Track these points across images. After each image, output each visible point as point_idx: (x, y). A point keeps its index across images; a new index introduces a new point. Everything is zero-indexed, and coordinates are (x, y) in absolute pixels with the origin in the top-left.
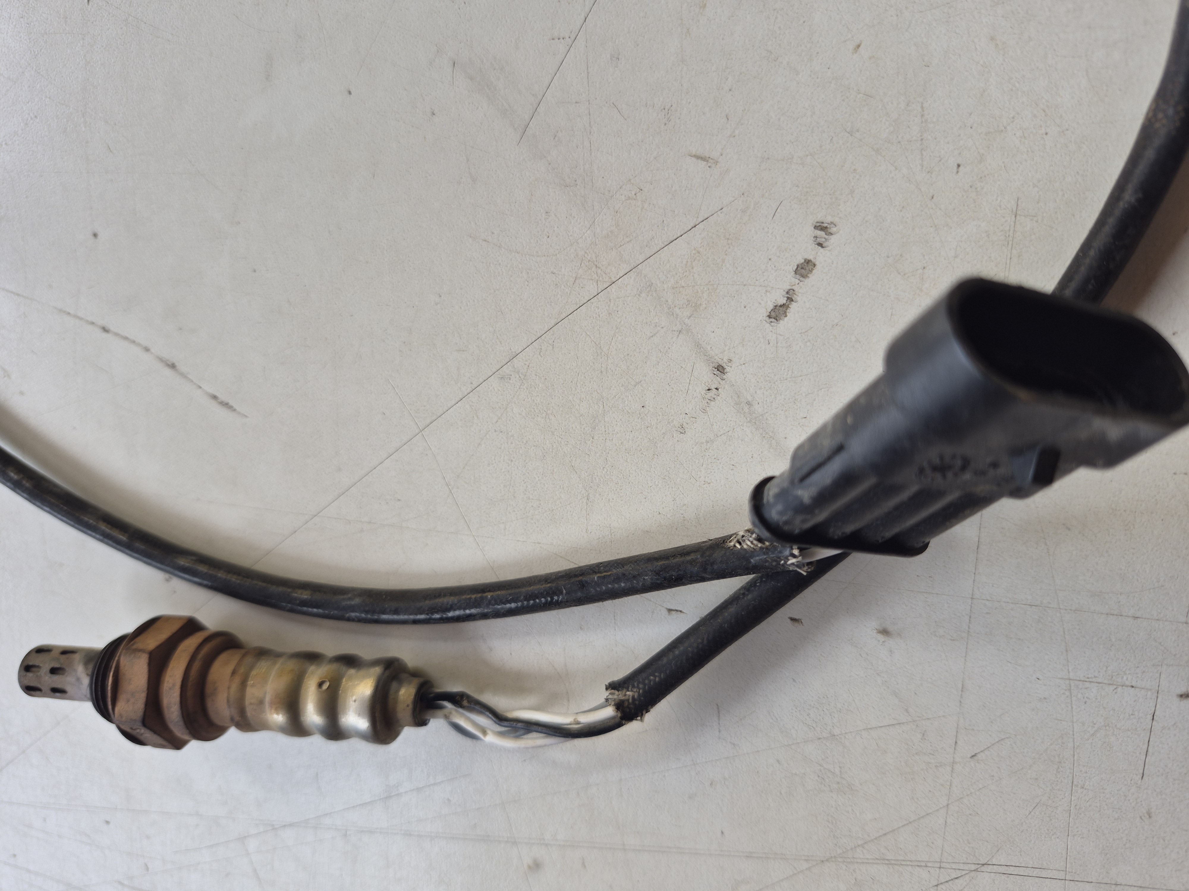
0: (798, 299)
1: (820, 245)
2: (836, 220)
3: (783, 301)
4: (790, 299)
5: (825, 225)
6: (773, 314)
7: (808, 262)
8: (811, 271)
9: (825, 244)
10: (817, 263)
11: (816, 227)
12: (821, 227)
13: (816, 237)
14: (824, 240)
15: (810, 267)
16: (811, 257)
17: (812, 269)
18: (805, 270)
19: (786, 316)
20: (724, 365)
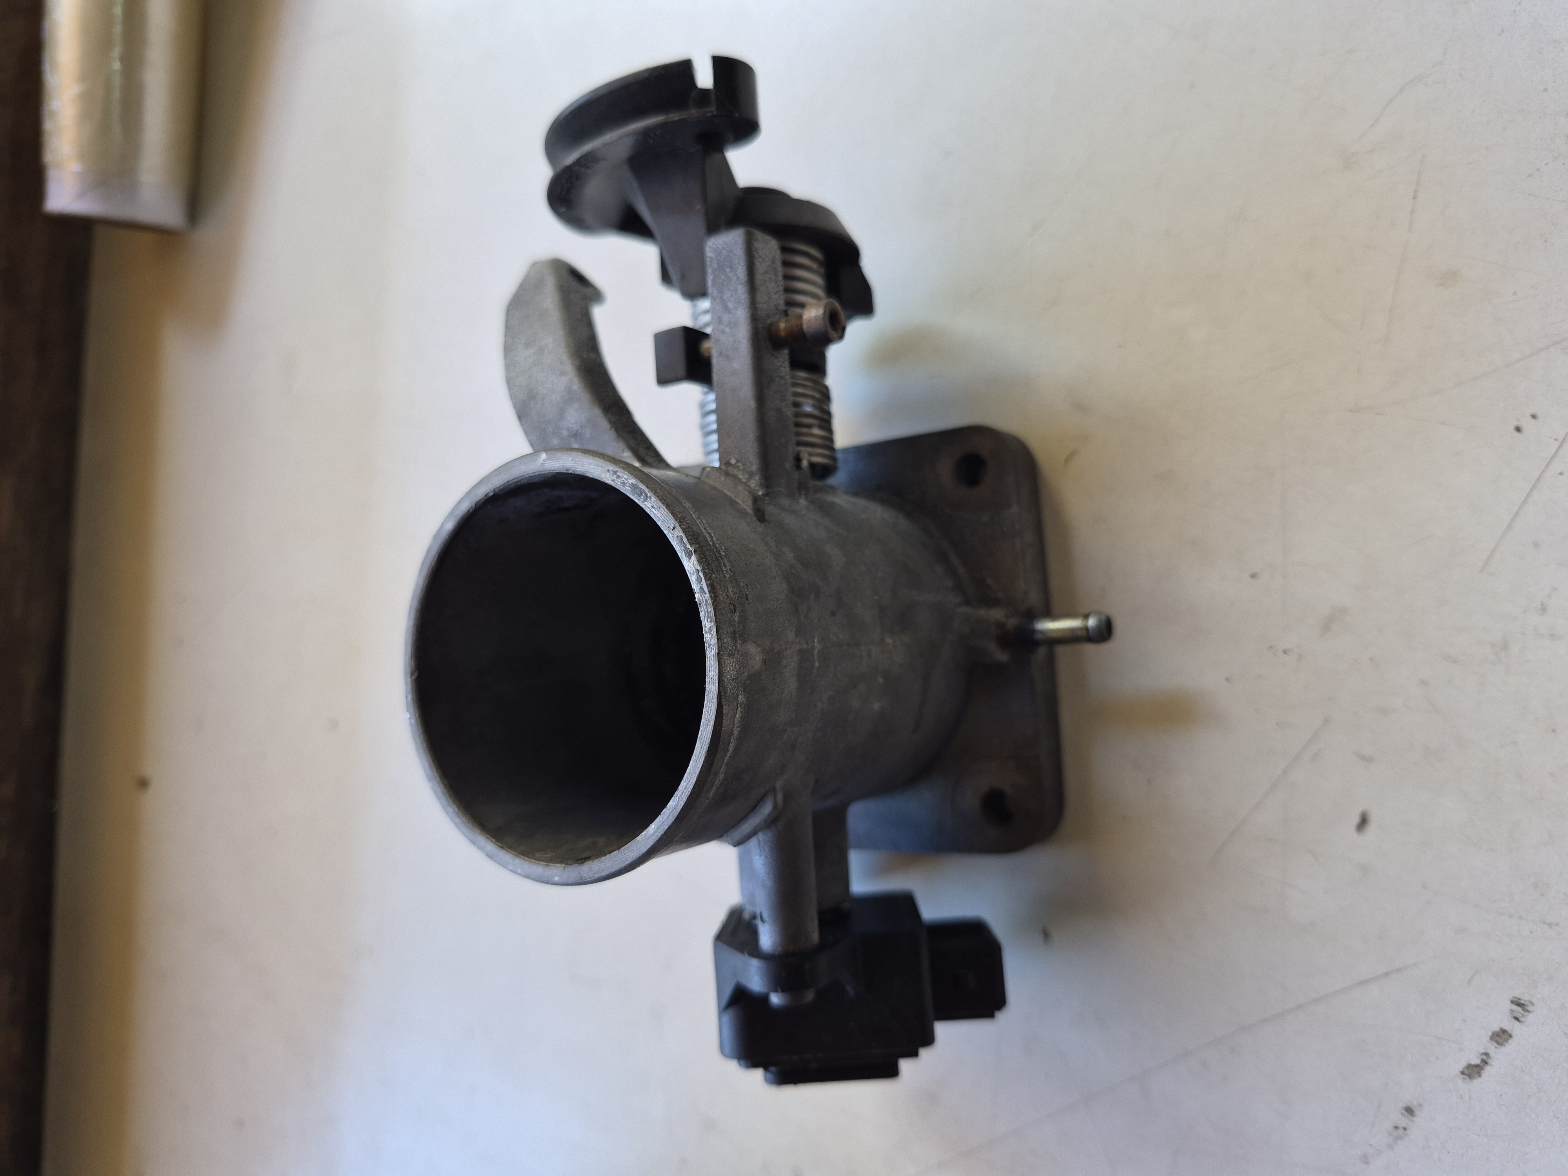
0: (1493, 1063)
1: (1517, 1019)
2: (1534, 1000)
3: (1476, 1061)
4: (1485, 1062)
5: (1523, 1002)
6: (1466, 1072)
7: (1504, 1031)
8: (1507, 1040)
9: (1521, 1019)
10: (1513, 1034)
11: (1512, 1002)
12: (1517, 1003)
13: (1511, 1010)
14: (1520, 1015)
15: (1506, 1036)
16: (1507, 1028)
17: (1508, 1039)
18: (1501, 1037)
19: (1480, 1076)
20: (1412, 1107)
